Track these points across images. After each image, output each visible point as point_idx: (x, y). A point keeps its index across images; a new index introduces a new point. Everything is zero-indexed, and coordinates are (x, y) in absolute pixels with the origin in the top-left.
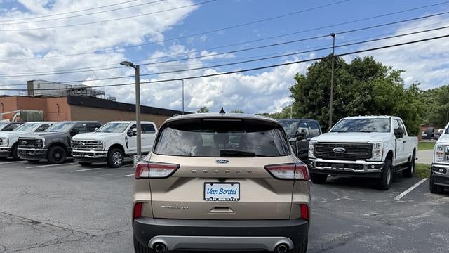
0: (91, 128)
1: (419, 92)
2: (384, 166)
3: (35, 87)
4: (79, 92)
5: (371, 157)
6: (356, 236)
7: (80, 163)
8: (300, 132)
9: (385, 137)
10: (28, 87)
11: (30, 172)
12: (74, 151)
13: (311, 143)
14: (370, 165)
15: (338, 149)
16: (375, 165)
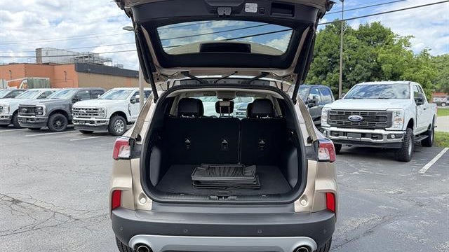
0: (93, 95)
1: (430, 57)
2: (406, 136)
3: (43, 54)
4: (86, 59)
5: (390, 126)
6: (384, 221)
7: (81, 131)
8: (312, 99)
9: (404, 104)
10: (37, 54)
11: (27, 140)
12: (75, 118)
13: (323, 110)
14: (391, 134)
15: (354, 117)
16: (395, 134)
